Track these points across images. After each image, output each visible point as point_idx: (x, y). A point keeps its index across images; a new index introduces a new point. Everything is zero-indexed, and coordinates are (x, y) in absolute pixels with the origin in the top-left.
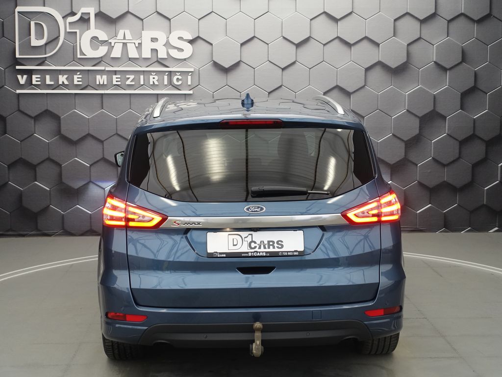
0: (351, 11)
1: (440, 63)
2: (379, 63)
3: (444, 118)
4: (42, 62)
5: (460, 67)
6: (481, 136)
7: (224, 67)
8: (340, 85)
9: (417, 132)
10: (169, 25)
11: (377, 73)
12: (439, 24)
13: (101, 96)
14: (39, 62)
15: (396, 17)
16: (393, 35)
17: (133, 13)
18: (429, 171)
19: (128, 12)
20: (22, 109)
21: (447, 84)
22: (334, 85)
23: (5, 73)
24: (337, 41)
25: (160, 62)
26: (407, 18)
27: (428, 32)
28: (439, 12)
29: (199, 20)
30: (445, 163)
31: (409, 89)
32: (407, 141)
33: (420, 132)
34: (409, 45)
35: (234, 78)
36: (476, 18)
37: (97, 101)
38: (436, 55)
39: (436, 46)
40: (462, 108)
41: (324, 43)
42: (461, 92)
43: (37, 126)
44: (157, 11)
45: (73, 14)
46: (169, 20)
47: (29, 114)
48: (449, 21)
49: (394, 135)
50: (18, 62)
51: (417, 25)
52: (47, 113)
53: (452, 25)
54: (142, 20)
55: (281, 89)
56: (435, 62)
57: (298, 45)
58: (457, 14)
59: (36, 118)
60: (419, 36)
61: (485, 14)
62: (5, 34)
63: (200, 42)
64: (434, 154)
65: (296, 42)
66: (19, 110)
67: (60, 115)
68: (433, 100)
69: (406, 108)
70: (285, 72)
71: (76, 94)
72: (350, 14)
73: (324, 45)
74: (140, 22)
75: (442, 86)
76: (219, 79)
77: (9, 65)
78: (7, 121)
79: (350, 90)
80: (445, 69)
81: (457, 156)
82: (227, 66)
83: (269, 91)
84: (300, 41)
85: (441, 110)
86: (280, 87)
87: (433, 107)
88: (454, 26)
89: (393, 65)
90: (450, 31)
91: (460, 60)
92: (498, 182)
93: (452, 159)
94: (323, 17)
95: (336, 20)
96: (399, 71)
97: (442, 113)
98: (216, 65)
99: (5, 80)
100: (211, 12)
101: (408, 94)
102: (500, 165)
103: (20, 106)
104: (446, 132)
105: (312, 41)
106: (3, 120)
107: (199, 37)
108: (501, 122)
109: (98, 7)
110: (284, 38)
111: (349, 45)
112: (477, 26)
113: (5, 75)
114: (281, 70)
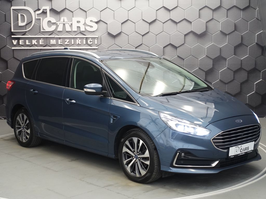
0: (177, 6)
1: (223, 31)
2: (192, 32)
3: (225, 59)
4: (24, 34)
5: (234, 33)
6: (245, 69)
7: (113, 35)
8: (171, 43)
9: (211, 66)
10: (86, 14)
11: (190, 37)
12: (223, 12)
14: (23, 34)
15: (200, 8)
16: (198, 18)
17: (68, 9)
18: (218, 86)
19: (66, 8)
21: (227, 42)
22: (169, 43)
23: (7, 38)
24: (170, 21)
26: (206, 9)
27: (217, 15)
28: (222, 6)
29: (101, 11)
30: (226, 82)
31: (207, 45)
32: (206, 71)
33: (213, 66)
34: (207, 22)
35: (119, 41)
36: (242, 8)
38: (221, 28)
39: (221, 23)
40: (235, 54)
41: (163, 22)
42: (234, 46)
44: (80, 8)
45: (39, 10)
46: (86, 12)
47: (18, 59)
48: (228, 10)
49: (199, 68)
50: (13, 34)
51: (211, 12)
53: (229, 12)
54: (73, 12)
55: (142, 45)
56: (221, 31)
57: (150, 24)
58: (232, 6)
60: (212, 18)
61: (247, 6)
62: (6, 20)
63: (101, 23)
64: (220, 78)
65: (149, 22)
66: (14, 57)
68: (219, 50)
69: (206, 55)
70: (144, 37)
71: (41, 49)
72: (176, 7)
74: (71, 13)
75: (224, 43)
76: (111, 41)
77: (9, 35)
78: (8, 63)
79: (177, 46)
80: (226, 35)
81: (233, 79)
82: (115, 35)
83: (136, 47)
84: (151, 22)
85: (224, 55)
86: (142, 44)
87: (219, 54)
88: (230, 12)
89: (199, 32)
90: (228, 15)
91: (234, 30)
92: (254, 92)
93: (230, 80)
94: (163, 9)
95: (169, 10)
96: (202, 36)
97: (224, 57)
98: (109, 34)
99: (7, 43)
100: (106, 8)
101: (207, 48)
102: (255, 83)
103: (14, 56)
104: (227, 66)
105: (157, 21)
106: (6, 62)
107: (100, 20)
108: (255, 61)
109: (51, 6)
110: (143, 20)
111: (176, 23)
112: (242, 12)
113: (7, 40)
114: (142, 36)
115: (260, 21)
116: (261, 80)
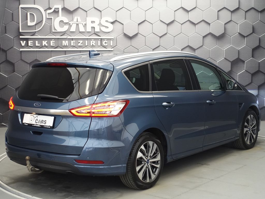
0: (195, 6)
1: (241, 33)
2: (210, 34)
3: (244, 62)
4: (34, 34)
5: (252, 35)
6: (263, 71)
7: (129, 36)
8: (190, 45)
10: (100, 14)
11: (209, 39)
12: (241, 13)
13: (65, 52)
14: (32, 34)
15: (219, 10)
16: (217, 19)
17: (82, 8)
19: (79, 8)
20: (23, 59)
21: (245, 44)
22: (187, 45)
23: (14, 40)
24: (188, 22)
25: (96, 34)
26: (225, 10)
27: (235, 17)
28: (240, 7)
29: (116, 11)
30: (244, 85)
31: (225, 47)
33: (231, 69)
34: (225, 24)
35: (134, 42)
36: (260, 10)
38: (240, 30)
39: (240, 25)
40: (253, 57)
41: (182, 23)
42: (252, 48)
44: (94, 7)
45: (50, 8)
46: (101, 11)
47: (27, 61)
48: (246, 12)
50: (20, 34)
51: (230, 13)
52: (36, 61)
53: (248, 14)
54: (86, 12)
55: (159, 47)
56: (239, 33)
57: (168, 25)
58: (250, 8)
59: (31, 64)
60: (231, 20)
61: (264, 8)
62: (14, 19)
63: (117, 23)
65: (167, 23)
66: (21, 60)
68: (238, 53)
69: (224, 57)
70: (162, 38)
71: (51, 51)
72: (195, 8)
73: (182, 24)
75: (242, 45)
76: (127, 42)
77: (16, 36)
78: (15, 66)
79: (195, 48)
80: (244, 37)
81: (250, 81)
82: (131, 36)
83: (153, 49)
84: (169, 22)
85: (242, 57)
86: (159, 46)
87: (238, 56)
89: (217, 34)
90: (247, 17)
91: (252, 32)
93: (248, 83)
94: (181, 10)
95: (188, 11)
96: (220, 38)
97: (243, 59)
98: (125, 35)
99: (14, 44)
100: (123, 8)
101: (225, 50)
103: (22, 58)
104: (245, 69)
105: (175, 22)
106: (13, 64)
107: (116, 21)
109: (63, 5)
110: (161, 21)
111: (194, 24)
112: (260, 14)
113: (14, 41)
114: (159, 37)
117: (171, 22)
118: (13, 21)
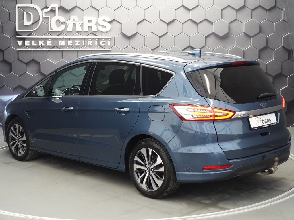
1: (247, 33)
2: (213, 33)
4: (30, 34)
5: (259, 35)
6: (270, 74)
7: (128, 36)
8: (191, 45)
10: (98, 13)
11: (212, 39)
12: (247, 12)
13: (62, 52)
14: (29, 34)
15: (223, 8)
16: (221, 18)
17: (79, 7)
19: (76, 7)
21: (251, 45)
22: (188, 45)
23: (11, 39)
24: (190, 21)
25: (93, 33)
26: (229, 9)
27: (241, 16)
28: (246, 5)
29: (114, 10)
31: (230, 48)
34: (229, 23)
35: (133, 42)
36: (267, 8)
37: (60, 54)
38: (245, 29)
39: (245, 24)
40: (259, 58)
41: (183, 23)
42: (259, 49)
43: (28, 68)
44: (91, 6)
45: (47, 8)
46: (98, 10)
47: (24, 61)
48: (253, 10)
50: (17, 33)
51: (234, 12)
52: (33, 61)
53: (253, 12)
54: (84, 10)
55: (159, 48)
56: (244, 33)
57: (168, 24)
58: (257, 6)
59: (27, 64)
60: (235, 19)
61: (272, 6)
63: (115, 22)
65: (167, 22)
66: (19, 60)
67: (40, 62)
68: (243, 53)
70: (161, 38)
71: (48, 51)
72: (197, 6)
74: (82, 12)
75: (248, 46)
76: (125, 42)
77: (13, 35)
78: (12, 65)
80: (250, 37)
82: (129, 36)
83: (152, 49)
84: (169, 22)
86: (159, 46)
88: (255, 12)
89: (221, 34)
90: (253, 16)
91: (259, 32)
94: (182, 8)
95: (189, 10)
96: (224, 38)
98: (124, 35)
99: (11, 43)
100: (121, 6)
101: (229, 51)
102: (281, 90)
103: (19, 57)
105: (176, 22)
106: (10, 64)
107: (114, 20)
108: (281, 66)
109: (60, 4)
110: (161, 20)
111: (196, 23)
112: (268, 13)
113: (11, 41)
114: (159, 37)
115: (287, 22)
116: (287, 86)
117: (171, 21)
118: (10, 20)
